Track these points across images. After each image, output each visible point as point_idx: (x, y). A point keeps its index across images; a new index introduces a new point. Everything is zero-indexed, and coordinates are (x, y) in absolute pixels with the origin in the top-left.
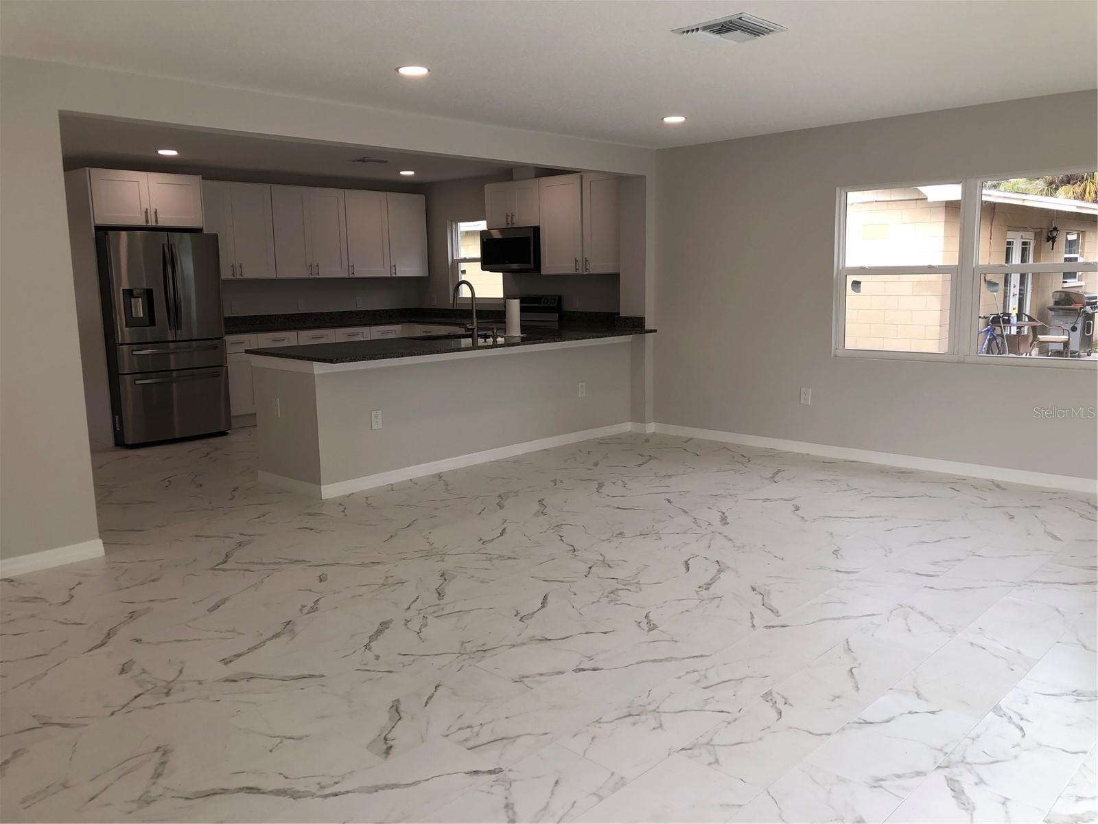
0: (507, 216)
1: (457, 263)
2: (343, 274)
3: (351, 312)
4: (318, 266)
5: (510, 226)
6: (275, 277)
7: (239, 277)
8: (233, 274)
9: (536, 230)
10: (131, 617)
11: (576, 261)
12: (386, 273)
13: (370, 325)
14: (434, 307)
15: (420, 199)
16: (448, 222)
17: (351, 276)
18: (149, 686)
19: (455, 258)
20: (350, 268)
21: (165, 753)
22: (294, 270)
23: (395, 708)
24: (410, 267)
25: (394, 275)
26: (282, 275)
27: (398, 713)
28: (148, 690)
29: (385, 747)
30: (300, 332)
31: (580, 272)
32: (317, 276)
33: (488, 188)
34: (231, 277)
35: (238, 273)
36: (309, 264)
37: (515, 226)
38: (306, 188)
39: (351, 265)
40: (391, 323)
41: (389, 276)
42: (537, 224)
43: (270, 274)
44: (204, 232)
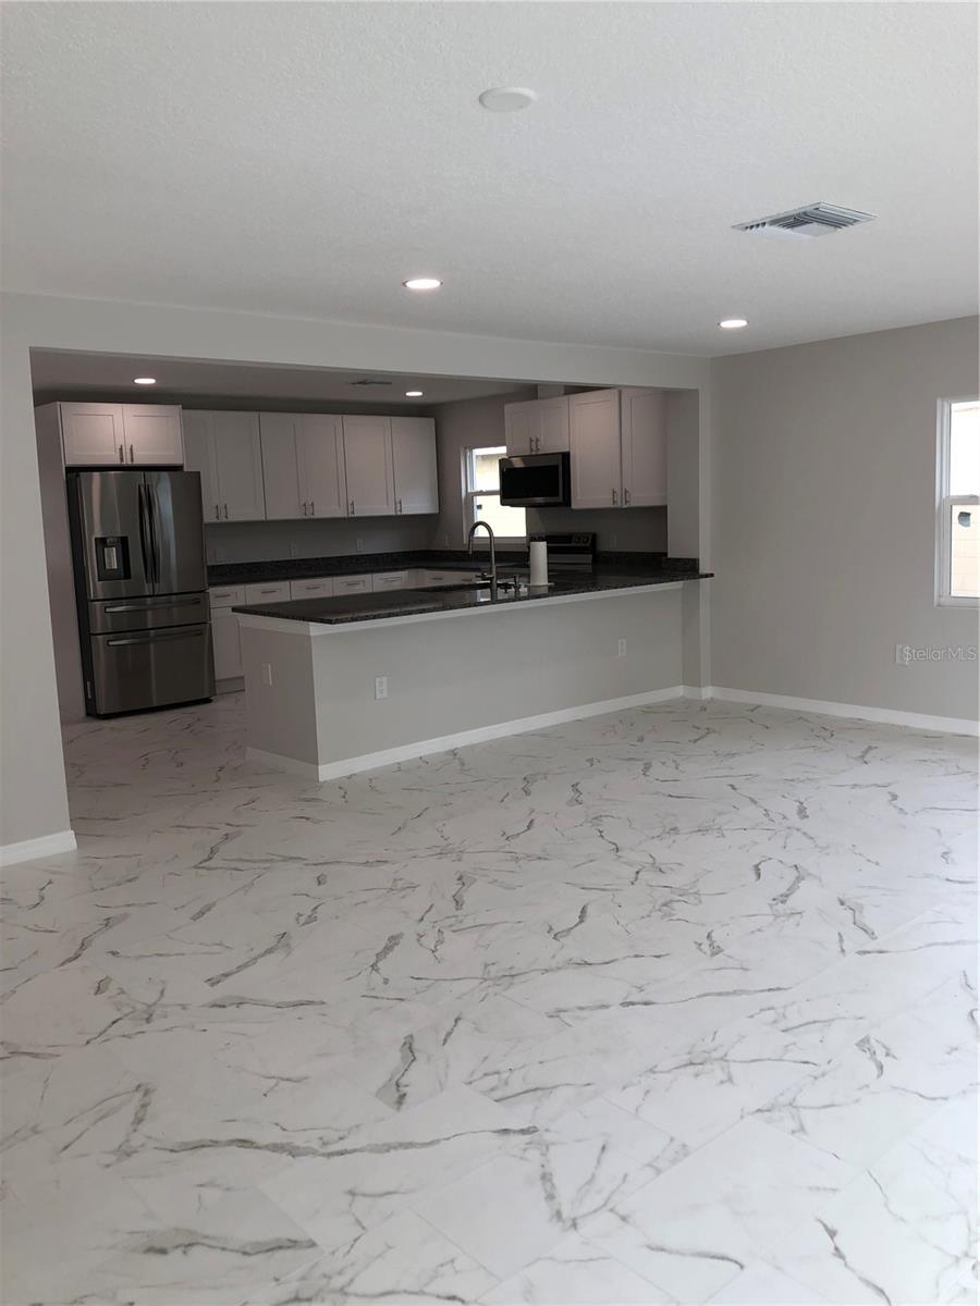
0: (531, 440)
1: (471, 496)
2: (341, 513)
3: (351, 557)
4: (312, 505)
5: (533, 453)
6: (264, 518)
7: (224, 520)
8: (217, 517)
9: (566, 456)
10: (107, 925)
11: (614, 493)
12: (390, 511)
13: (372, 571)
14: (445, 549)
15: (429, 423)
16: (462, 450)
17: (350, 515)
18: (127, 1010)
19: (469, 491)
20: (349, 507)
21: (146, 1093)
23: (407, 1046)
24: (418, 503)
25: (399, 513)
26: (272, 516)
27: (412, 1051)
28: (126, 1015)
29: (397, 1095)
30: (292, 582)
31: (619, 505)
32: (312, 517)
33: (508, 408)
34: (215, 520)
35: (223, 515)
36: (302, 503)
37: (540, 453)
38: (298, 415)
39: (350, 502)
40: (396, 570)
41: (393, 513)
42: (566, 450)
43: (259, 516)
44: (185, 470)
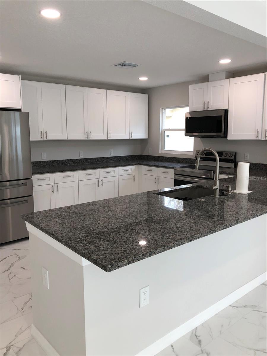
0: (204, 103)
2: (104, 137)
3: (108, 158)
4: (91, 133)
5: (205, 110)
6: (67, 139)
7: (45, 139)
8: (42, 137)
9: (226, 111)
11: (257, 131)
12: (127, 137)
13: (118, 166)
14: (150, 155)
15: (146, 96)
16: (161, 109)
17: (108, 139)
19: (163, 129)
20: (108, 134)
22: (77, 135)
24: (140, 134)
25: (131, 138)
26: (70, 138)
30: (79, 172)
31: (260, 138)
32: (90, 139)
33: (191, 87)
34: (40, 139)
35: (45, 136)
36: (86, 132)
37: (209, 109)
38: (86, 88)
39: (109, 132)
40: (129, 165)
41: (128, 138)
42: (226, 108)
43: (64, 138)
44: (22, 111)
